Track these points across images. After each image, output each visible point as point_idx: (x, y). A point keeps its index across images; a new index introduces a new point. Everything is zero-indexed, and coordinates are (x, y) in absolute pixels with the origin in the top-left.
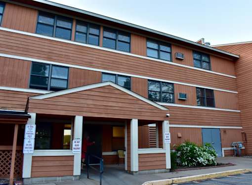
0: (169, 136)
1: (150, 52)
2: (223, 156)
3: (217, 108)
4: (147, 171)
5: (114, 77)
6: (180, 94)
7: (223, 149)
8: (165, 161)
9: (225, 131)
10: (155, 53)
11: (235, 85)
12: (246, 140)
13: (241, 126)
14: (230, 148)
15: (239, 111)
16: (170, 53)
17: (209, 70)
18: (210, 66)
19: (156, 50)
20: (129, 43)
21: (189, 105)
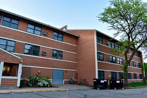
0: (21, 71)
1: (29, 30)
2: (64, 83)
3: (63, 60)
4: (5, 87)
5: (6, 41)
6: (42, 52)
7: (64, 80)
8: (17, 83)
9: (66, 71)
10: (32, 31)
11: (75, 49)
12: (77, 77)
13: (76, 70)
14: (68, 80)
15: (76, 62)
16: (41, 31)
17: (62, 41)
18: (63, 39)
19: (33, 29)
20: (18, 25)
21: (47, 57)
